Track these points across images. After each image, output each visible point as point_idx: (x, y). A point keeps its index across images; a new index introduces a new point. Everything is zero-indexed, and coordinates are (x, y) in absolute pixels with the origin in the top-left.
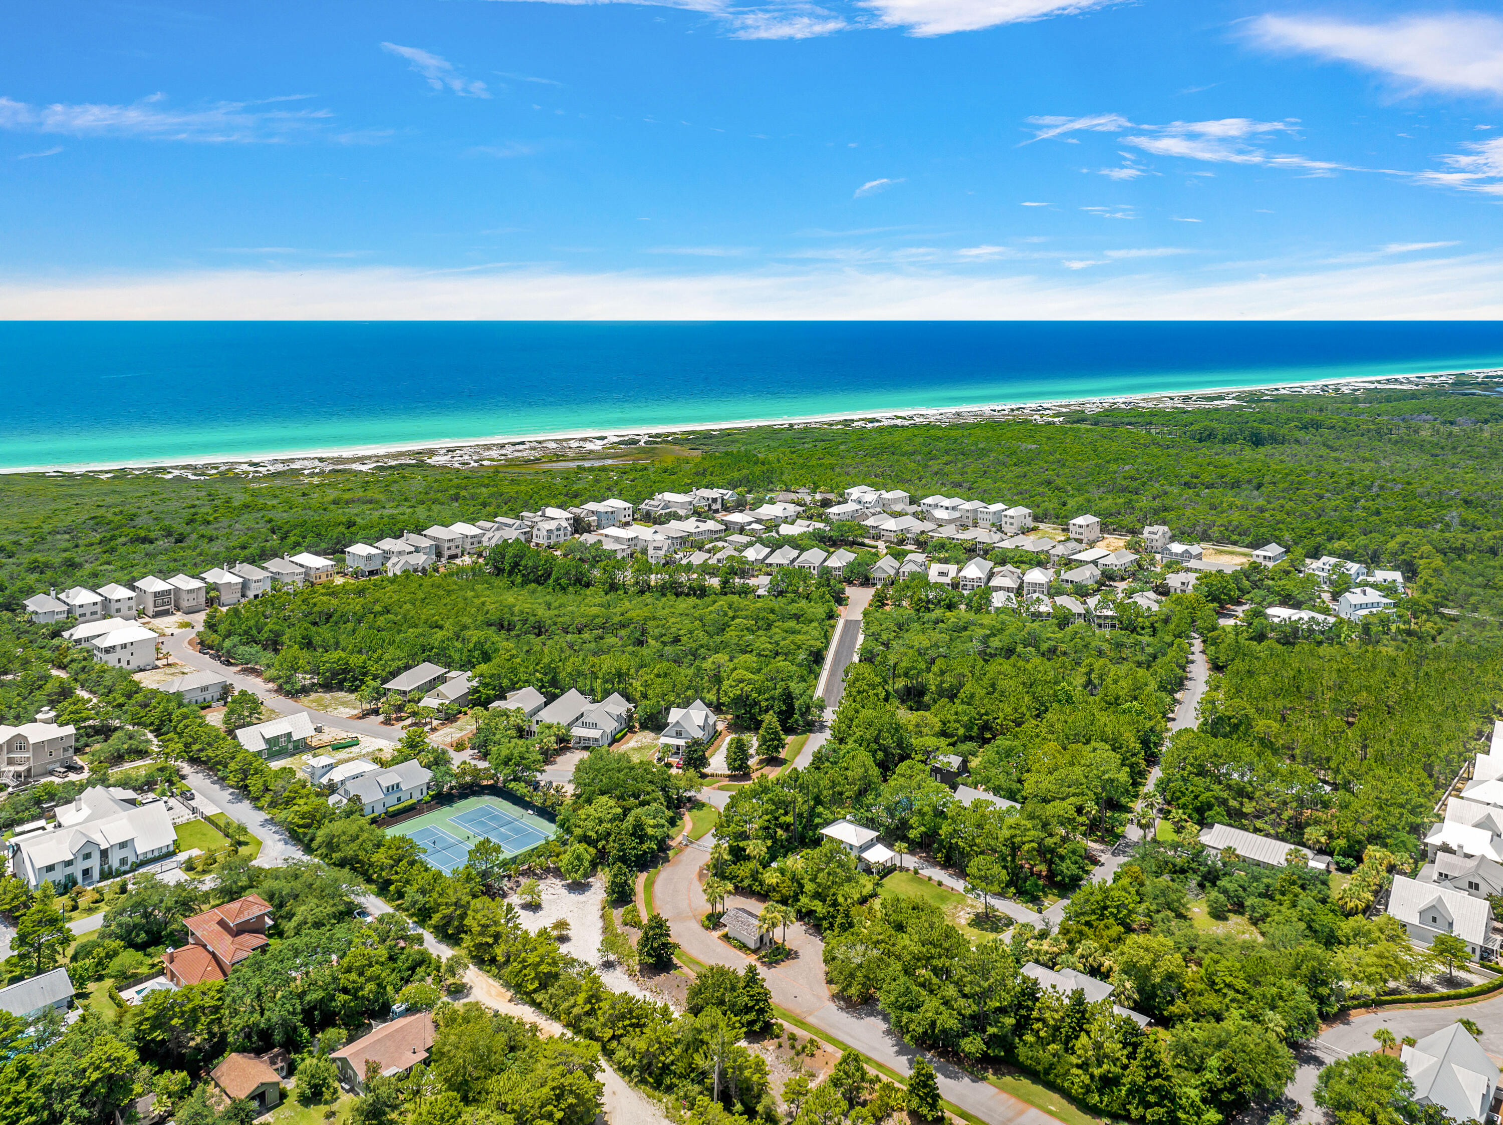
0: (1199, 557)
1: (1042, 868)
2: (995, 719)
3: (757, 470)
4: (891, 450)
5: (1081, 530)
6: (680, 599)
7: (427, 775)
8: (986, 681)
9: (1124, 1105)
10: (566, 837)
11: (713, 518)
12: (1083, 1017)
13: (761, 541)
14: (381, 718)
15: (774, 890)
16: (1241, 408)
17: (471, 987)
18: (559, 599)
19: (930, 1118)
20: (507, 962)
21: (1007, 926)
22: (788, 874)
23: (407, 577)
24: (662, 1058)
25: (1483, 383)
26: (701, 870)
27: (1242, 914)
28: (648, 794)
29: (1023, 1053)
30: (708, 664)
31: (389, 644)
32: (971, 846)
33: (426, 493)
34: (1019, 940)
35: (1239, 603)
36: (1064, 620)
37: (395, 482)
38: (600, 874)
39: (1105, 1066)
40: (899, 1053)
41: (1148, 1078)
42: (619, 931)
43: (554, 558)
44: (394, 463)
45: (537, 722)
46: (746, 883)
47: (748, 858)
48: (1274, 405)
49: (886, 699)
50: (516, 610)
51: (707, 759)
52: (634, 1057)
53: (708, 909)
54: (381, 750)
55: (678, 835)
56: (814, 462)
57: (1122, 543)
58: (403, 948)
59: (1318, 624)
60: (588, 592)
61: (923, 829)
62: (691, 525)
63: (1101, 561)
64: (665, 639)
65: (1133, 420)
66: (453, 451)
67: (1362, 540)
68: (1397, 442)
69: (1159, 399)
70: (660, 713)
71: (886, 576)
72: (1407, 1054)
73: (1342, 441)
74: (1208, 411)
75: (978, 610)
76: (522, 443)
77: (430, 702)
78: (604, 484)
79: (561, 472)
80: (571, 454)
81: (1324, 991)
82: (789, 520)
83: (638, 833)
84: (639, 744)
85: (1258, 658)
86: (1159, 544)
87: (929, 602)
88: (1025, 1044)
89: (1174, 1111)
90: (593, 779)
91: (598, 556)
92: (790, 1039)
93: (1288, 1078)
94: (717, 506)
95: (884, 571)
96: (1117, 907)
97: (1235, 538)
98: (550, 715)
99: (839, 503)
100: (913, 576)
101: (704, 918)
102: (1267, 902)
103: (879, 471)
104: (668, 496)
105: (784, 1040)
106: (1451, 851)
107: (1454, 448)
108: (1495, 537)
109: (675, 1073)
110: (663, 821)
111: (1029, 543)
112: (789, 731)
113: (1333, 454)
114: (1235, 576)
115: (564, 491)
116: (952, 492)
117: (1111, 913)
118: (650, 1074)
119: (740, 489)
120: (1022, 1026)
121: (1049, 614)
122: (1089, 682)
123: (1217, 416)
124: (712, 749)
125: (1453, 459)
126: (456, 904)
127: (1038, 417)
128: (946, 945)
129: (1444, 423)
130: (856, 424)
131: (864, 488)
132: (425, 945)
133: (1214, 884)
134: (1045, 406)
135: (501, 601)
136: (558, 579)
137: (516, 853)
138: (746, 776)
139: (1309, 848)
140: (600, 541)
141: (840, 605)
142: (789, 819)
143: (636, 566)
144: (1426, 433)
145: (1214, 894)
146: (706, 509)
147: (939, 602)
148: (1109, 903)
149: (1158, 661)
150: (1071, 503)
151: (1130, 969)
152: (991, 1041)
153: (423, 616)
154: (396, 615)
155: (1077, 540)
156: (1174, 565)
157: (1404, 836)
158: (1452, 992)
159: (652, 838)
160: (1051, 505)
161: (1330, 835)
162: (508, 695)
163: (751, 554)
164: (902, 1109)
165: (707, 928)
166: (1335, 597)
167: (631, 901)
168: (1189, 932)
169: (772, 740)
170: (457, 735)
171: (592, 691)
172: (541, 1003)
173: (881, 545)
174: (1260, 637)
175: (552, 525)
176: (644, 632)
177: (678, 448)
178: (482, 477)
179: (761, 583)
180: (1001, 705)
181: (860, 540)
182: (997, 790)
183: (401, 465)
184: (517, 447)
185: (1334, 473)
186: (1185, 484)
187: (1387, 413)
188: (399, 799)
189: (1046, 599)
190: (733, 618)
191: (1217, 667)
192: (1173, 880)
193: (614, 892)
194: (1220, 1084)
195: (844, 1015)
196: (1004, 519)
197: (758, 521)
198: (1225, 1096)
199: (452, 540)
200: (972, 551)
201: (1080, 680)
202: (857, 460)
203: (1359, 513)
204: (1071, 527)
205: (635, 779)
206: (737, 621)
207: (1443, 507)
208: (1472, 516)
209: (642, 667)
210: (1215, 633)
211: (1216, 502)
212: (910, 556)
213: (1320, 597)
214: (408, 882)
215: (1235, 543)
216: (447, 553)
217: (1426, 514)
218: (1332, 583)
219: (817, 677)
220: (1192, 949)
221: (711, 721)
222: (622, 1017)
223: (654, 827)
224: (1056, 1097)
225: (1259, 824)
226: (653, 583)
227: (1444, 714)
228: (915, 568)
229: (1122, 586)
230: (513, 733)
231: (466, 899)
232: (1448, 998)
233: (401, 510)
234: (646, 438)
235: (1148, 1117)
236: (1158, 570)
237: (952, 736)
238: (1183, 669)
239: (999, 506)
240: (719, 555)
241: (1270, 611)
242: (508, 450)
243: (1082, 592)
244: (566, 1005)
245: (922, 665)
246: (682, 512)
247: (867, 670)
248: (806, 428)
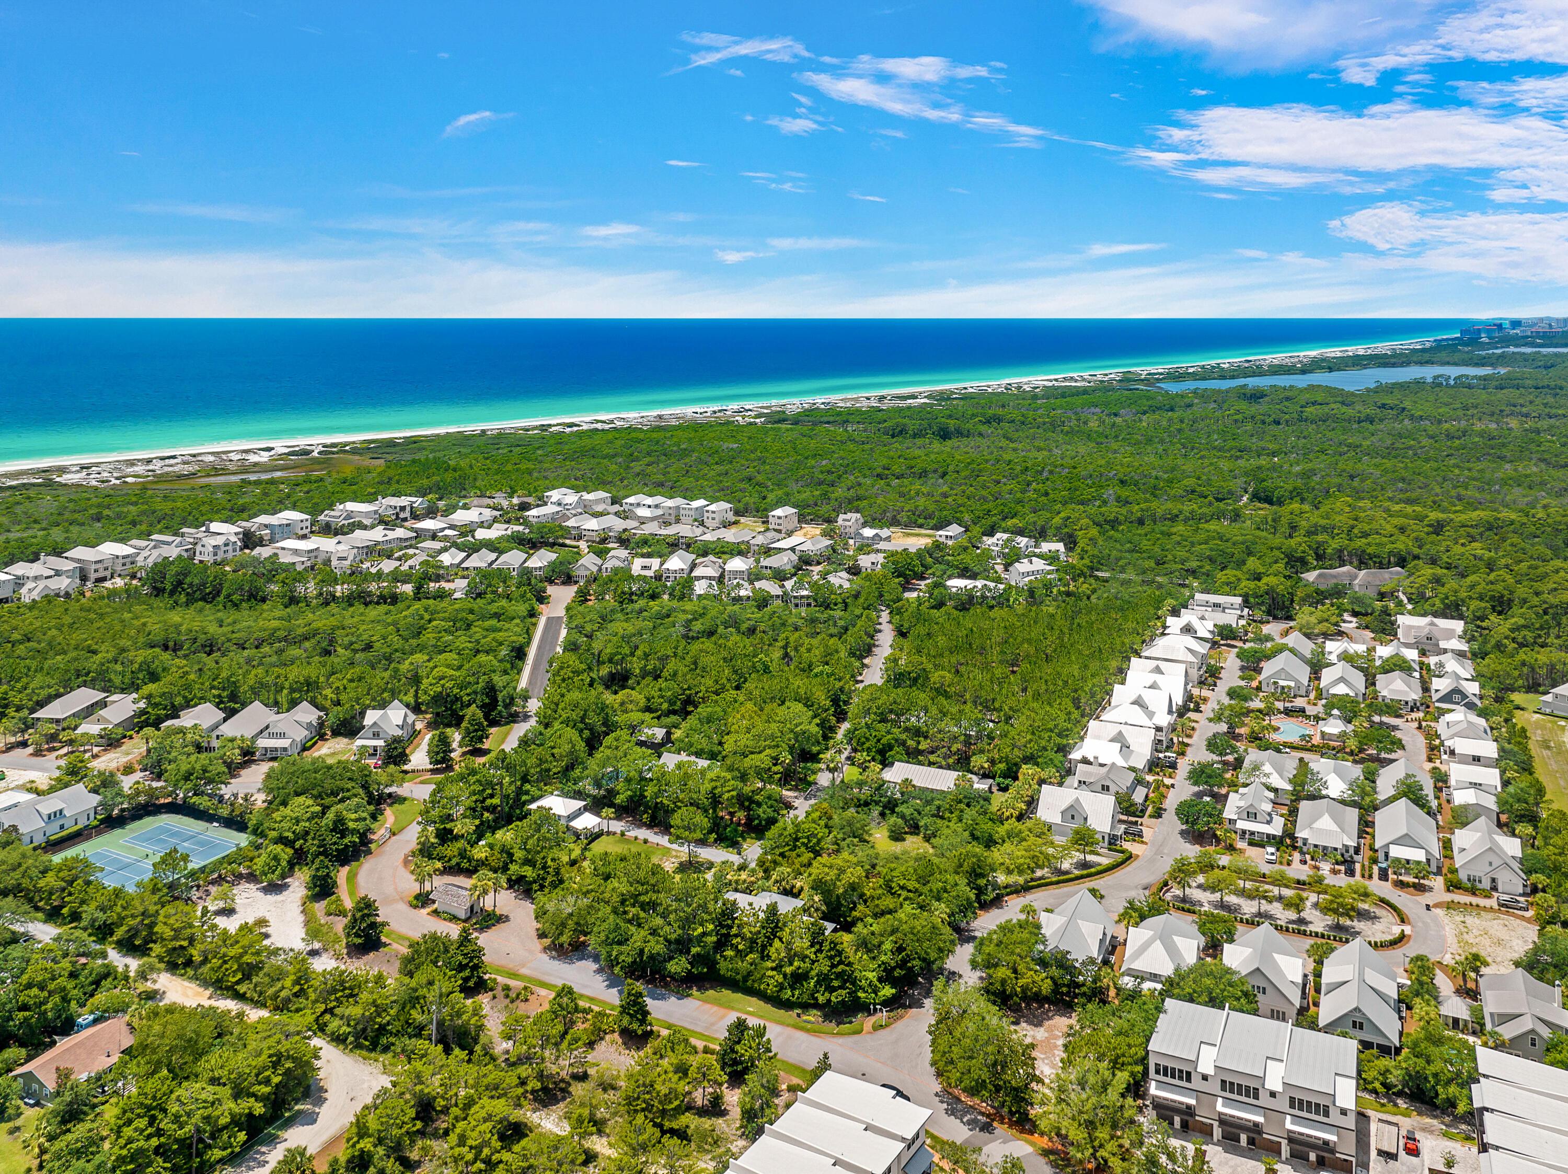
0: (888, 539)
1: (741, 815)
2: (697, 693)
3: (449, 476)
4: (592, 453)
5: (780, 521)
6: (370, 607)
7: (95, 799)
8: (688, 658)
9: (812, 995)
10: (260, 841)
11: (402, 526)
12: (777, 926)
13: (455, 545)
14: (30, 750)
15: (483, 864)
16: (931, 406)
17: (164, 992)
18: (230, 616)
19: (640, 1032)
20: (205, 961)
21: (709, 869)
22: (497, 848)
23: (49, 602)
24: (379, 1020)
25: (1145, 379)
26: (406, 857)
27: (918, 834)
28: (348, 790)
29: (723, 967)
30: (405, 667)
31: (36, 671)
32: (674, 803)
33: (59, 514)
34: (719, 878)
35: (923, 578)
36: (763, 601)
37: (18, 503)
38: (297, 873)
39: (796, 964)
40: (609, 987)
41: (833, 966)
42: (322, 922)
43: (224, 574)
44: (14, 483)
45: (218, 737)
46: (454, 862)
47: (457, 838)
48: (962, 403)
49: (591, 685)
50: (183, 628)
51: (407, 755)
52: (349, 1025)
53: (415, 888)
54: (33, 782)
55: (379, 829)
56: (509, 467)
57: (818, 532)
58: (85, 964)
59: (990, 590)
60: (265, 607)
61: (629, 793)
62: (378, 534)
63: (798, 548)
64: (356, 646)
65: (832, 419)
66: (87, 468)
67: (1031, 517)
68: (1068, 432)
69: (856, 400)
70: (353, 717)
71: (588, 573)
72: (1044, 917)
73: (1020, 433)
74: (901, 409)
75: (682, 598)
76: (174, 457)
77: (90, 728)
78: (275, 497)
79: (222, 486)
80: (232, 467)
81: (982, 882)
82: (485, 524)
83: (339, 827)
84: (332, 751)
85: (937, 623)
86: (852, 530)
87: (632, 594)
88: (725, 958)
89: (855, 992)
90: (287, 782)
91: (274, 570)
92: (503, 990)
93: (949, 951)
94: (407, 514)
95: (587, 569)
96: (808, 837)
97: (921, 521)
98: (230, 729)
99: (538, 506)
100: (616, 570)
101: (411, 899)
102: (939, 821)
103: (579, 474)
104: (351, 506)
105: (499, 992)
106: (1090, 763)
107: (1116, 437)
108: (1142, 510)
109: (391, 1033)
110: (365, 815)
111: (730, 536)
112: (494, 723)
113: (1012, 445)
114: (920, 554)
115: (229, 506)
116: (654, 491)
117: (803, 843)
118: (366, 1039)
119: (430, 496)
120: (723, 942)
121: (749, 597)
122: (786, 655)
123: (908, 413)
124: (411, 747)
125: (1115, 446)
126: (143, 914)
127: (740, 419)
128: (652, 881)
129: (1109, 415)
130: (554, 429)
131: (564, 490)
132: (110, 958)
133: (893, 812)
134: (747, 407)
135: (165, 622)
136: (229, 596)
137: (203, 864)
138: (450, 768)
139: (976, 774)
140: (276, 555)
141: (542, 603)
142: (496, 801)
143: (319, 577)
144: (1093, 424)
145: (893, 819)
146: (394, 517)
147: (642, 594)
148: (800, 835)
149: (849, 633)
150: (771, 497)
151: (818, 886)
152: (697, 960)
153: (73, 642)
154: (39, 642)
155: (775, 530)
156: (865, 547)
157: (1051, 755)
158: (1085, 872)
159: (354, 831)
160: (751, 500)
161: (993, 762)
162: (181, 713)
163: (447, 559)
164: (614, 1031)
165: (416, 907)
166: (1006, 568)
167: (334, 893)
168: (871, 852)
169: (476, 731)
170: (124, 760)
171: (276, 703)
172: (245, 993)
173: (583, 545)
174: (940, 605)
175: (220, 541)
176: (332, 642)
177: (357, 457)
178: (127, 494)
179: (459, 587)
180: (703, 681)
181: (561, 541)
182: (698, 754)
183: (24, 484)
184: (167, 462)
185: (1010, 461)
186: (878, 475)
187: (1061, 407)
188: (62, 827)
189: (746, 584)
190: (430, 621)
191: (902, 633)
192: (858, 812)
193: (315, 886)
194: (893, 964)
195: (557, 962)
196: (706, 515)
197: (452, 527)
198: (897, 973)
199: (100, 561)
200: (674, 545)
201: (777, 654)
202: (555, 464)
203: (1033, 495)
204: (771, 519)
205: (333, 778)
206: (434, 623)
207: (1101, 487)
208: (1125, 493)
209: (333, 674)
210: (900, 604)
211: (904, 490)
212: (612, 553)
213: (993, 568)
214: (83, 902)
215: (921, 526)
216: (93, 576)
217: (1087, 493)
218: (1005, 556)
219: (519, 672)
220: (874, 866)
221: (410, 721)
222: (334, 991)
223: (356, 820)
224: (754, 1000)
225: (932, 758)
226: (338, 594)
227: (1092, 656)
228: (618, 564)
229: (817, 569)
230: (191, 749)
231: (152, 909)
232: (1082, 877)
233: (30, 533)
234: (320, 448)
235: (833, 999)
236: (851, 553)
237: (656, 711)
238: (872, 637)
239: (701, 502)
240: (410, 562)
241: (950, 583)
242: (157, 466)
243: (779, 576)
244: (271, 991)
245: (627, 650)
246: (367, 522)
247: (573, 660)
248: (500, 434)
